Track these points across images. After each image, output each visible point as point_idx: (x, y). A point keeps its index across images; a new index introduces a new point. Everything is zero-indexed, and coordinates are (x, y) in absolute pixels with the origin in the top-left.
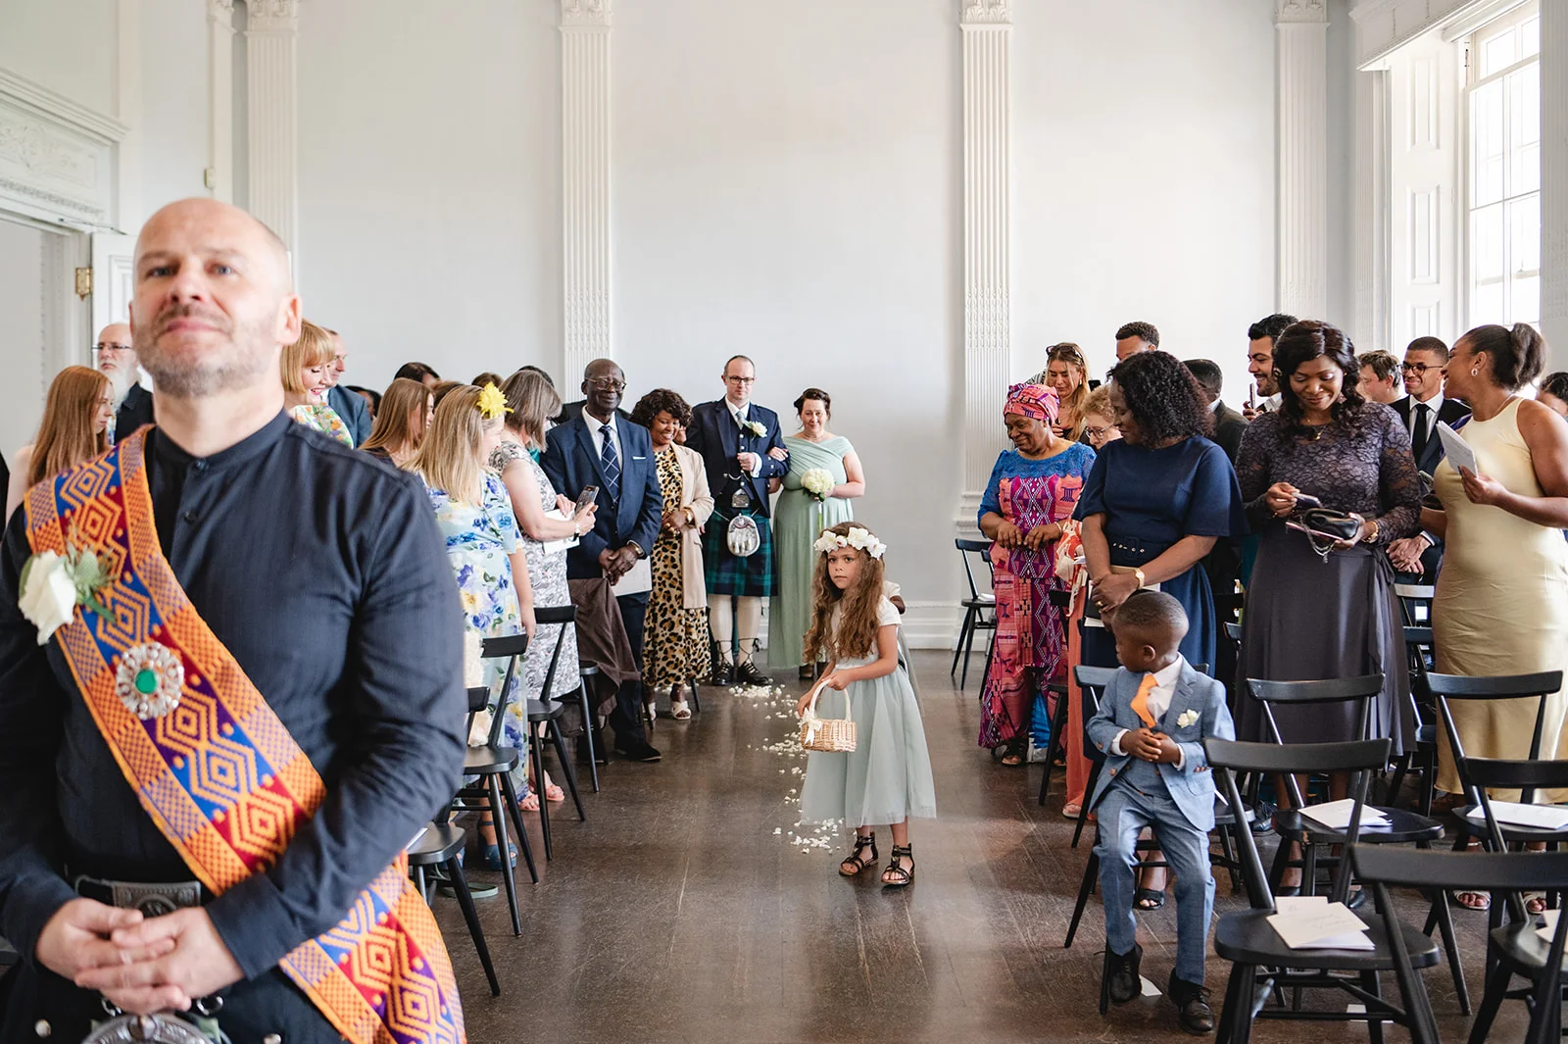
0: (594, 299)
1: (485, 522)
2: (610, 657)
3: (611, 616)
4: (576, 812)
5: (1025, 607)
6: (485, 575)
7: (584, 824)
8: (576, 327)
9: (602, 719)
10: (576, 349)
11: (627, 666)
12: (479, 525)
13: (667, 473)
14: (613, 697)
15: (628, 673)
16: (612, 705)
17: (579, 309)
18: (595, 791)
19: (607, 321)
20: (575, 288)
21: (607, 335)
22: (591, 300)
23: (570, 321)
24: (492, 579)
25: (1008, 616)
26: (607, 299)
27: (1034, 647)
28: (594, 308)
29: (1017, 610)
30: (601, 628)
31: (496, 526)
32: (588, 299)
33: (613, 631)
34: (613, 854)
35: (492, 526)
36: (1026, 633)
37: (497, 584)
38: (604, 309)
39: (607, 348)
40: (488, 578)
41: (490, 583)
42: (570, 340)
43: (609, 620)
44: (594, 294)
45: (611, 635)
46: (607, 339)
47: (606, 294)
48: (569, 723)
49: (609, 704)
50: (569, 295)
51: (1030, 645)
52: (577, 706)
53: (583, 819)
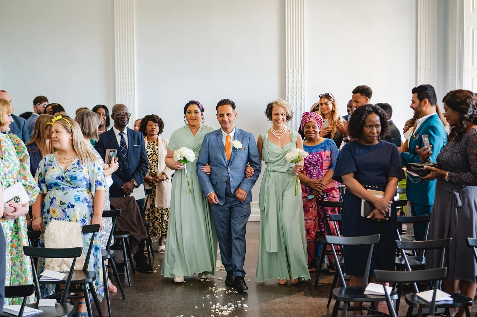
0: (128, 74)
1: (63, 178)
2: (136, 230)
3: (136, 212)
4: (121, 296)
5: (314, 206)
6: (61, 202)
7: (125, 300)
8: (121, 86)
9: (132, 255)
10: (121, 95)
11: (143, 233)
12: (60, 179)
13: (153, 151)
14: (137, 246)
15: (143, 236)
16: (136, 249)
17: (122, 78)
18: (130, 286)
19: (134, 83)
20: (120, 70)
21: (134, 89)
22: (127, 74)
23: (118, 83)
24: (64, 204)
25: (307, 211)
26: (134, 74)
27: (319, 223)
28: (128, 78)
29: (311, 207)
30: (132, 218)
31: (69, 180)
32: (126, 74)
33: (137, 219)
34: (136, 314)
35: (67, 180)
36: (315, 217)
37: (66, 206)
38: (132, 78)
39: (134, 95)
40: (62, 203)
41: (62, 205)
42: (118, 91)
43: (135, 214)
44: (128, 72)
45: (136, 220)
46: (134, 91)
47: (134, 72)
48: (119, 257)
49: (135, 249)
50: (118, 72)
51: (317, 222)
52: (122, 251)
53: (124, 299)
